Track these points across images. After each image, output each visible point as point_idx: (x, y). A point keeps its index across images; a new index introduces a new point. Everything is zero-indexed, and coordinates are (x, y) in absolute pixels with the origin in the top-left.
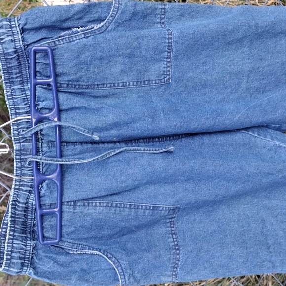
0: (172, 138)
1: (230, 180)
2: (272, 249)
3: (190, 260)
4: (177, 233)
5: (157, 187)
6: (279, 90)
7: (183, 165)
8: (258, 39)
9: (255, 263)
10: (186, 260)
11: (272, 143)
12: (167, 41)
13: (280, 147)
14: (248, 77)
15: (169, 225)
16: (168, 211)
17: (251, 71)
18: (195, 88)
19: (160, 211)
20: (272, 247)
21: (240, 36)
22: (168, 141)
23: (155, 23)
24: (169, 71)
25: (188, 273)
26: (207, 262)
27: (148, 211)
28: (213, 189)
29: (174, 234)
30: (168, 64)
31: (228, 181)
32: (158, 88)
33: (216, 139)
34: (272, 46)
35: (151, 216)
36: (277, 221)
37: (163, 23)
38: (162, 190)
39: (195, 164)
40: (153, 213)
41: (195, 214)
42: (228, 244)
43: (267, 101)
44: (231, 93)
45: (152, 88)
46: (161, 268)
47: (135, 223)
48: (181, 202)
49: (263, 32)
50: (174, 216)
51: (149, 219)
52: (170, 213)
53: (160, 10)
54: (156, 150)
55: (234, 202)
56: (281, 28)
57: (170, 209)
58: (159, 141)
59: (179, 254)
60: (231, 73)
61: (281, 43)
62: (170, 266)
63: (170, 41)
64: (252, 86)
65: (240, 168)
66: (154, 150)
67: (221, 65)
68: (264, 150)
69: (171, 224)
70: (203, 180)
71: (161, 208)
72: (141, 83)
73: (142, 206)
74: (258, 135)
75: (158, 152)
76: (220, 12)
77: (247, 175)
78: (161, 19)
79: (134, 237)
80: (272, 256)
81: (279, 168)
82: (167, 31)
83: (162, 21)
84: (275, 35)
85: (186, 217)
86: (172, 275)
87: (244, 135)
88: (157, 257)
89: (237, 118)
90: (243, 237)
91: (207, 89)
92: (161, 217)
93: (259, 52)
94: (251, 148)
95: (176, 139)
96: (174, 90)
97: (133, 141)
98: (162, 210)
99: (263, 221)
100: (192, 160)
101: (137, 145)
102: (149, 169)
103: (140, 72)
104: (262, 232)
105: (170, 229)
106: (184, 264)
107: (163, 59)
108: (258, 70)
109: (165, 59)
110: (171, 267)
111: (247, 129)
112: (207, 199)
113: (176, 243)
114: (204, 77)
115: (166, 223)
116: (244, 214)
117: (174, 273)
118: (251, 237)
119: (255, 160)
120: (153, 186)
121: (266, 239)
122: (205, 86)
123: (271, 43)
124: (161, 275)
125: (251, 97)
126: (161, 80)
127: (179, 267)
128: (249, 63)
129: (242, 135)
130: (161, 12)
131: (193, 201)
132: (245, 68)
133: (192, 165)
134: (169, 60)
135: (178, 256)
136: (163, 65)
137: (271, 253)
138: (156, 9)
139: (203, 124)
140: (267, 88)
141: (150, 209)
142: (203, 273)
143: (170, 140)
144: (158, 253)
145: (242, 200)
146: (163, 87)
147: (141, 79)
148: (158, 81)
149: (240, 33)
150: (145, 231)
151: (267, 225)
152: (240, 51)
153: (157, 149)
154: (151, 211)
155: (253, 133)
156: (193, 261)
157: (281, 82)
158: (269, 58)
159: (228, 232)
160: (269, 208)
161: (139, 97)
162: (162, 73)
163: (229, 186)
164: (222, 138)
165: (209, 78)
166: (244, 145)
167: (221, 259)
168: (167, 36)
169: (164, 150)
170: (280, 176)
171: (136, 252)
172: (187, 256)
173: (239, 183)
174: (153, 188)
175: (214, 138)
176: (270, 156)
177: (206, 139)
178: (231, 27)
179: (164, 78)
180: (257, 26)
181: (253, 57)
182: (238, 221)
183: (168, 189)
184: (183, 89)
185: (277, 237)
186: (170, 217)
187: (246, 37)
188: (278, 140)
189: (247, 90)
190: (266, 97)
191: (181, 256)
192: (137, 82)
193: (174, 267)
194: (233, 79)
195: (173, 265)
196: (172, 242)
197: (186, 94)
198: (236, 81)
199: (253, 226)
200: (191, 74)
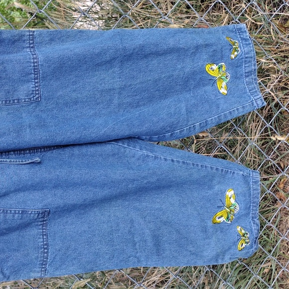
0: (43, 150)
1: (96, 186)
2: (137, 246)
3: (58, 258)
4: (48, 234)
5: (26, 193)
6: (153, 105)
7: (49, 174)
8: (128, 60)
9: (121, 259)
10: (54, 258)
11: (140, 153)
12: (33, 65)
13: (148, 156)
14: (120, 93)
15: (41, 227)
16: (37, 215)
17: (122, 89)
18: (66, 104)
19: (29, 215)
20: (138, 244)
21: (108, 59)
22: (39, 153)
23: (24, 48)
24: (38, 90)
25: (57, 269)
26: (75, 259)
27: (17, 215)
28: (81, 194)
29: (45, 235)
30: (37, 85)
31: (95, 187)
32: (28, 105)
33: (86, 150)
34: (144, 65)
35: (21, 219)
36: (145, 221)
37: (32, 47)
38: (31, 196)
39: (61, 173)
40: (22, 217)
41: (67, 217)
42: (96, 242)
43: (138, 115)
44: (103, 108)
45: (22, 106)
46: (30, 265)
47: (5, 226)
48: (49, 207)
49: (132, 54)
50: (45, 219)
51: (19, 222)
52: (40, 217)
53: (28, 37)
54: (22, 161)
55: (106, 205)
56: (151, 50)
57: (39, 213)
58: (30, 153)
59: (47, 253)
60: (102, 91)
61: (153, 62)
62: (38, 263)
63: (36, 64)
64: (124, 101)
65: (106, 176)
66: (20, 161)
67: (92, 84)
68: (133, 159)
69: (43, 226)
70: (71, 186)
71: (30, 212)
72: (10, 101)
73: (11, 211)
74: (128, 145)
75: (25, 163)
76: (92, 35)
77: (112, 182)
78: (30, 44)
79: (6, 238)
80: (137, 253)
81: (143, 175)
82: (32, 56)
83: (31, 46)
84: (146, 56)
85: (59, 220)
86: (41, 271)
87: (113, 146)
88: (25, 256)
89: (103, 132)
90: (111, 236)
91: (78, 106)
92: (30, 220)
93: (131, 71)
94: (120, 157)
95: (47, 151)
96: (45, 107)
97: (4, 154)
98: (31, 214)
99: (132, 221)
100: (58, 169)
101: (7, 157)
102: (15, 178)
103: (8, 92)
104: (129, 231)
105: (41, 231)
106: (52, 262)
107: (31, 80)
108: (130, 87)
109: (33, 80)
110: (40, 264)
111: (116, 140)
112: (76, 203)
113: (45, 243)
114: (74, 95)
115: (37, 225)
116: (114, 216)
117: (43, 269)
118: (119, 236)
119: (121, 169)
120: (23, 193)
121: (133, 237)
122: (76, 103)
123: (142, 63)
124: (31, 272)
125: (124, 111)
126: (30, 99)
127: (48, 264)
128: (120, 81)
129: (111, 146)
130: (29, 38)
131: (62, 205)
132: (116, 86)
133: (58, 174)
134: (36, 81)
135: (45, 255)
136: (31, 85)
137: (136, 249)
138: (24, 35)
139: (69, 137)
140: (140, 103)
141: (19, 213)
142: (71, 268)
143: (41, 152)
144: (26, 252)
145: (113, 203)
146: (33, 105)
147: (10, 98)
148: (27, 100)
149: (108, 56)
150: (17, 233)
151: (135, 225)
152: (111, 71)
153: (24, 160)
154: (21, 215)
155: (123, 144)
156: (61, 259)
157: (155, 98)
158: (141, 77)
159: (97, 232)
160: (139, 210)
161: (9, 114)
162: (31, 92)
163: (96, 192)
164: (91, 149)
165: (79, 95)
166: (114, 155)
167: (88, 256)
168: (32, 61)
169: (30, 161)
170: (145, 182)
171: (5, 252)
172: (54, 254)
173: (105, 188)
174: (22, 194)
175: (84, 149)
176: (138, 164)
177: (76, 150)
178: (97, 51)
179: (34, 97)
180: (124, 49)
181: (124, 76)
182: (108, 222)
183: (37, 195)
184: (54, 106)
185: (143, 236)
186: (41, 220)
187: (114, 59)
188: (147, 150)
189: (119, 105)
190: (138, 111)
191: (49, 254)
192: (6, 101)
193: (42, 264)
194: (105, 96)
195: (42, 262)
196: (42, 242)
197: (57, 110)
198: (108, 98)
199: (122, 226)
200: (61, 93)
